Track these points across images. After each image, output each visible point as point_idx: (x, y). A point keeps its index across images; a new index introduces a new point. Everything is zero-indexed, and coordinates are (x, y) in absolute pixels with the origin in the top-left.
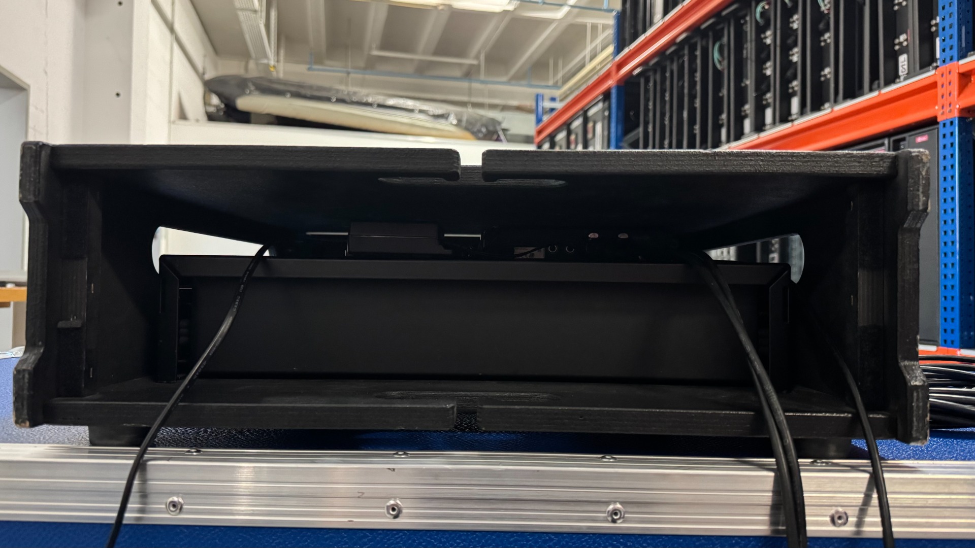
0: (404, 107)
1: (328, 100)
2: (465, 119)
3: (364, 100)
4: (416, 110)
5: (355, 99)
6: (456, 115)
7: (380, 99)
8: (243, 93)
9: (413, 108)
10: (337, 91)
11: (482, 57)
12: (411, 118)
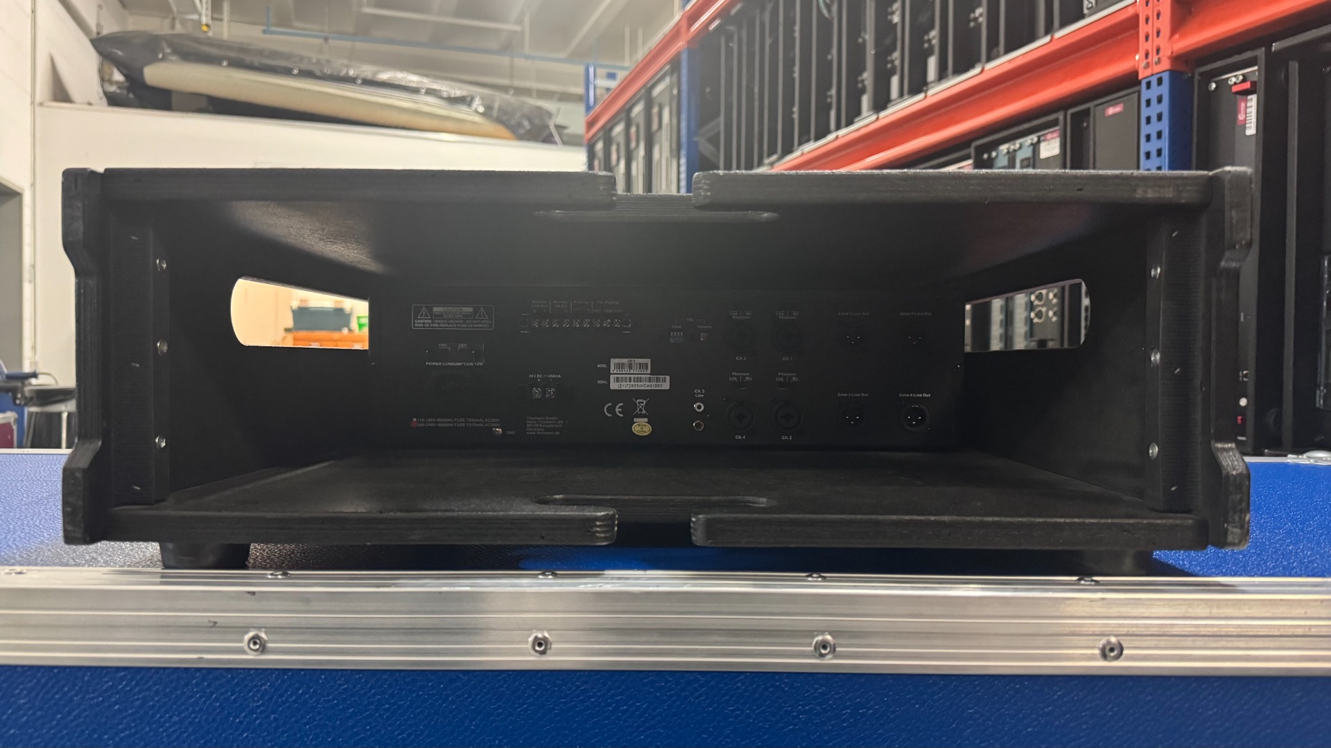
0: (403, 84)
1: (287, 72)
2: (496, 105)
3: (343, 73)
4: (423, 88)
5: (328, 71)
6: (482, 99)
7: (367, 70)
8: (154, 59)
9: (418, 86)
10: (302, 58)
11: (527, 20)
12: (415, 102)
